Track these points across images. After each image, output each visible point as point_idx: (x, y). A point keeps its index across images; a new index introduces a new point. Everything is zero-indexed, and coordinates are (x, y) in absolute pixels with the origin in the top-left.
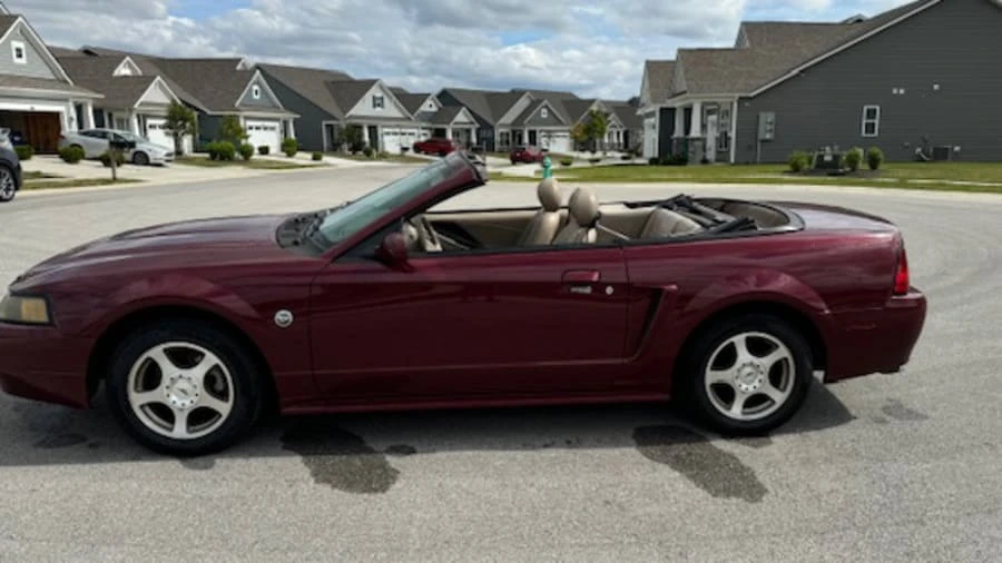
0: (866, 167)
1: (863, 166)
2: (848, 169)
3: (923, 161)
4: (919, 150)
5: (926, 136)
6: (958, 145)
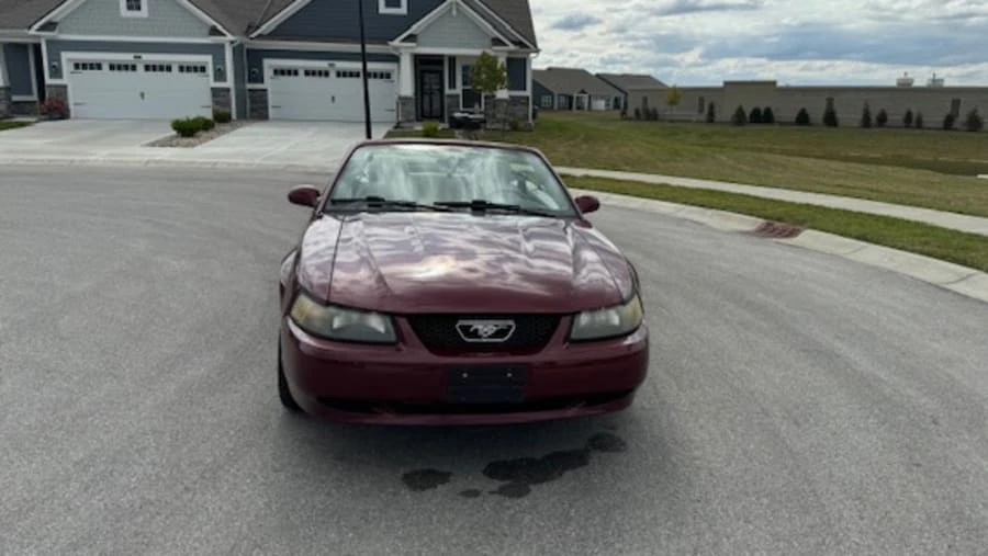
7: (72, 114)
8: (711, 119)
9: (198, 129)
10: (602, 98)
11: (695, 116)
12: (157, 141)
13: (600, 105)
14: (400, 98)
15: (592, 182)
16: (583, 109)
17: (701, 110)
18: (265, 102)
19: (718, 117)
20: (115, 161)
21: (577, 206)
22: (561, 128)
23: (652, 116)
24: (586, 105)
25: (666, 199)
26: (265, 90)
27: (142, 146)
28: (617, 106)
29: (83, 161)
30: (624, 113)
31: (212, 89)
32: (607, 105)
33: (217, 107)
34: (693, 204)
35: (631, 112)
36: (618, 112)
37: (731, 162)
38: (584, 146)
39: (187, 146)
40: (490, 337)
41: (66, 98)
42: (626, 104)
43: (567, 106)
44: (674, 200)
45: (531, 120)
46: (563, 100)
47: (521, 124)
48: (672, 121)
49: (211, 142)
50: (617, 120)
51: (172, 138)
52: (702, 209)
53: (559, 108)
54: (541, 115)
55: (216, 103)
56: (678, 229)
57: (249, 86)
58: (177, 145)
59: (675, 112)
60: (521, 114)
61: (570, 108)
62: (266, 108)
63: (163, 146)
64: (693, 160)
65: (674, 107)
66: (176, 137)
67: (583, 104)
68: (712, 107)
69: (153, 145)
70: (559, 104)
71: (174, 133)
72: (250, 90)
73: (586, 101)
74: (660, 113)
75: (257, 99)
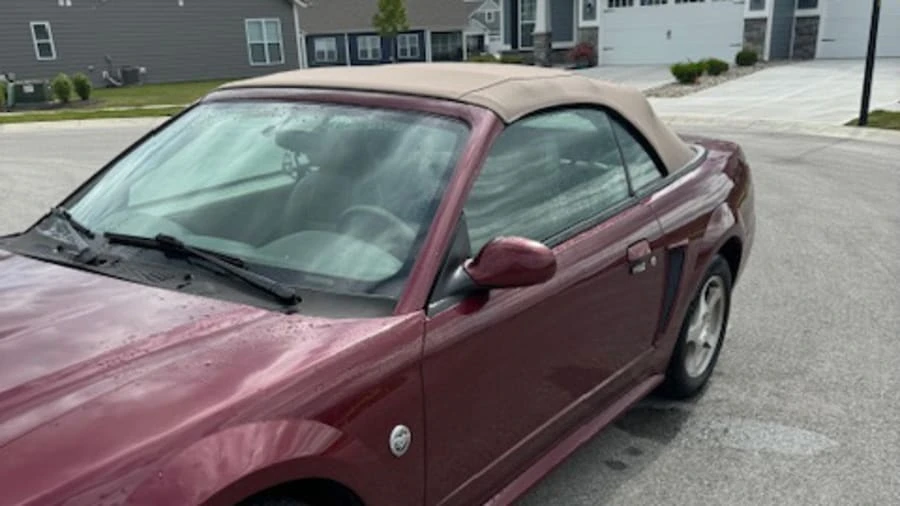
0: (78, 98)
1: (74, 96)
2: (57, 101)
3: (113, 86)
4: (105, 74)
5: (109, 57)
6: (143, 66)
7: (600, 61)
9: (701, 74)
18: (814, 34)
26: (817, 18)
31: (746, 20)
33: (748, 45)
41: (596, 43)
55: (748, 39)
57: (799, 13)
62: (814, 43)
66: (674, 84)
71: (673, 79)
72: (799, 19)
75: (806, 31)
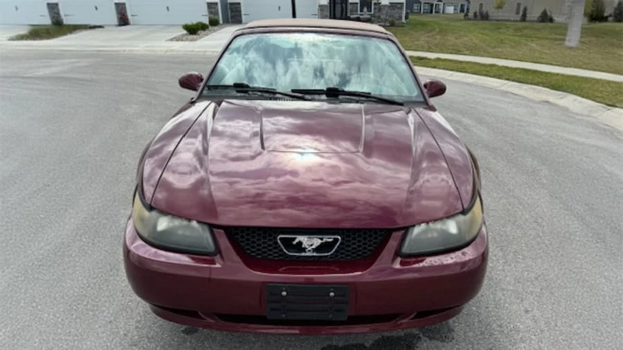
7: (130, 22)
8: (524, 18)
9: (198, 30)
10: (452, 4)
11: (514, 17)
12: (175, 38)
13: (450, 10)
14: (320, 6)
15: (441, 63)
16: (439, 13)
17: (518, 13)
18: (240, 12)
19: (529, 17)
20: (149, 51)
21: (425, 91)
22: (423, 24)
23: (484, 17)
24: (441, 11)
25: (494, 76)
26: (239, 4)
27: (166, 41)
28: (462, 11)
29: (130, 51)
30: (466, 15)
31: (207, 3)
32: (455, 9)
33: (212, 16)
34: (514, 81)
35: (471, 14)
36: (463, 14)
37: (538, 48)
38: (438, 37)
39: (192, 40)
40: (314, 250)
41: (126, 12)
42: (468, 9)
43: (430, 11)
44: (499, 77)
45: (404, 20)
46: (427, 7)
47: (397, 22)
48: (498, 20)
49: (206, 38)
50: (461, 20)
51: (183, 35)
52: (520, 84)
53: (424, 13)
54: (411, 17)
55: (211, 13)
56: (502, 98)
57: (230, 1)
58: (187, 40)
59: (500, 14)
60: (397, 16)
61: (431, 12)
62: (240, 16)
63: (177, 40)
64: (512, 47)
65: (500, 10)
66: (187, 34)
67: (439, 9)
68: (525, 10)
69: (172, 40)
70: (424, 9)
71: (185, 32)
72: (230, 3)
73: (441, 7)
74: (490, 15)
75: (234, 10)
